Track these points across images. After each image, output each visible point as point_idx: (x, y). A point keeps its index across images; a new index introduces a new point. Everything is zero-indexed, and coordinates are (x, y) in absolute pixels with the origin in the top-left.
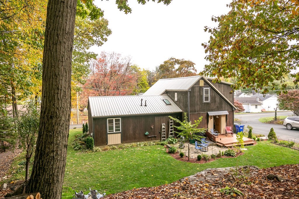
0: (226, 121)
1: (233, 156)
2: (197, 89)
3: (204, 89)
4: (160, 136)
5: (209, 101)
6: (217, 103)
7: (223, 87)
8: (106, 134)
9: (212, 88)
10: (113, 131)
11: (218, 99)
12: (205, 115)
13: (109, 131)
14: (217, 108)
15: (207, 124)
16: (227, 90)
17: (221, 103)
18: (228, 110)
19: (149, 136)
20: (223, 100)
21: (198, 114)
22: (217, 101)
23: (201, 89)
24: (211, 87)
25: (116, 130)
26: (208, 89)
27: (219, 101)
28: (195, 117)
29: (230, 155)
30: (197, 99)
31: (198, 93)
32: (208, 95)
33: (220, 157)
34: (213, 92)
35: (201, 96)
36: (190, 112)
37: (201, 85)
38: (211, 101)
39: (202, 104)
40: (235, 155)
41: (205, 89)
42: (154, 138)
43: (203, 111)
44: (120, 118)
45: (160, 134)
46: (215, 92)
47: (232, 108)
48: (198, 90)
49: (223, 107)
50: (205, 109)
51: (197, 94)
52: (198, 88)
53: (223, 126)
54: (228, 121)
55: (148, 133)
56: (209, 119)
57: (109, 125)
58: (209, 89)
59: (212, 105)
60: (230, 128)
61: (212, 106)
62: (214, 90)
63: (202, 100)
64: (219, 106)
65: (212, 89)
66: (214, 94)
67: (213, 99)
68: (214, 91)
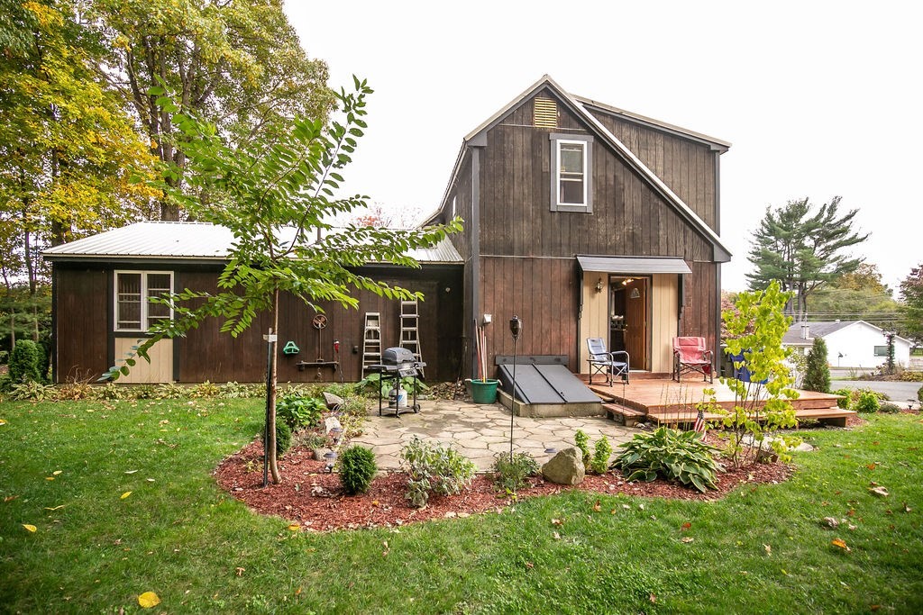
0: (679, 312)
1: (689, 487)
2: (521, 142)
3: (559, 141)
4: (355, 367)
5: (585, 204)
6: (627, 217)
7: (661, 153)
8: (111, 337)
9: (601, 142)
10: (138, 326)
11: (632, 197)
12: (563, 272)
13: (122, 326)
14: (629, 244)
15: (572, 319)
16: (685, 168)
17: (649, 220)
18: (688, 257)
19: (303, 363)
20: (660, 203)
21: (527, 265)
22: (628, 208)
23: (544, 141)
24: (597, 138)
25: (152, 322)
26: (581, 147)
27: (638, 211)
28: (509, 277)
29: (664, 476)
30: (520, 191)
31: (528, 163)
32: (582, 177)
33: (566, 483)
34: (607, 162)
35: (544, 178)
36: (483, 250)
37: (538, 124)
38: (596, 203)
39: (548, 216)
40: (706, 474)
41: (563, 146)
42: (328, 372)
43: (555, 248)
44: (172, 273)
45: (355, 358)
46: (620, 165)
47: (709, 249)
48: (527, 146)
49: (662, 241)
50: (565, 241)
51: (520, 163)
52: (528, 137)
53: (664, 331)
54: (685, 309)
55: (295, 347)
56: (586, 291)
57: (121, 298)
58: (585, 143)
59: (602, 226)
60: (701, 343)
61: (602, 231)
62: (616, 155)
63: (546, 196)
64: (638, 232)
65: (601, 148)
66: (615, 169)
67: (609, 196)
68: (610, 158)
